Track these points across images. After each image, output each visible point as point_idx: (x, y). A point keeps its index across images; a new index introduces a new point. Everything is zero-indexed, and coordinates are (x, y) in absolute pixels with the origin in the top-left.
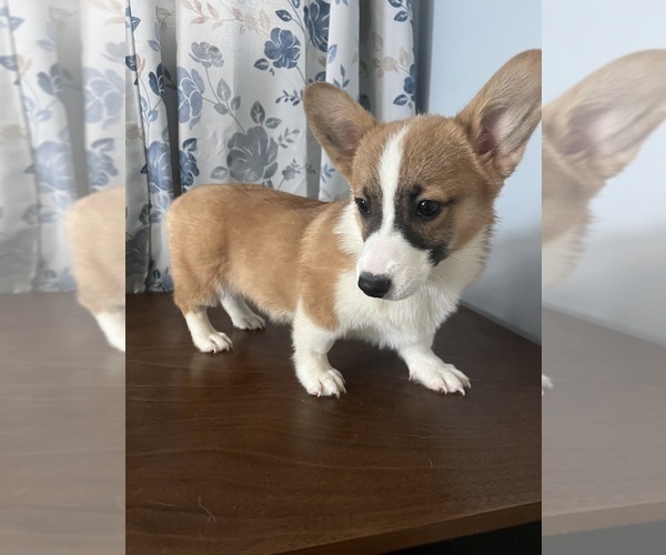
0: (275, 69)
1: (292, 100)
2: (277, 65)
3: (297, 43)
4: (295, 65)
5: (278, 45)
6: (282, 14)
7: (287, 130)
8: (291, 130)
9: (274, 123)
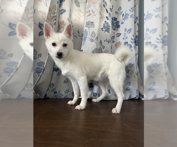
1: (108, 42)
2: (105, 31)
3: (110, 26)
4: (109, 32)
5: (106, 25)
6: (107, 17)
9: (104, 47)
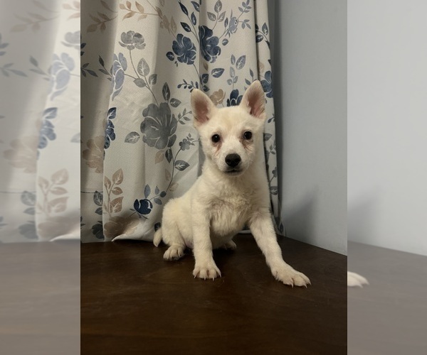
0: (178, 62)
2: (180, 60)
3: (194, 48)
4: (192, 63)
5: (182, 45)
6: (184, 25)
7: (185, 110)
8: (188, 111)
9: (176, 103)
